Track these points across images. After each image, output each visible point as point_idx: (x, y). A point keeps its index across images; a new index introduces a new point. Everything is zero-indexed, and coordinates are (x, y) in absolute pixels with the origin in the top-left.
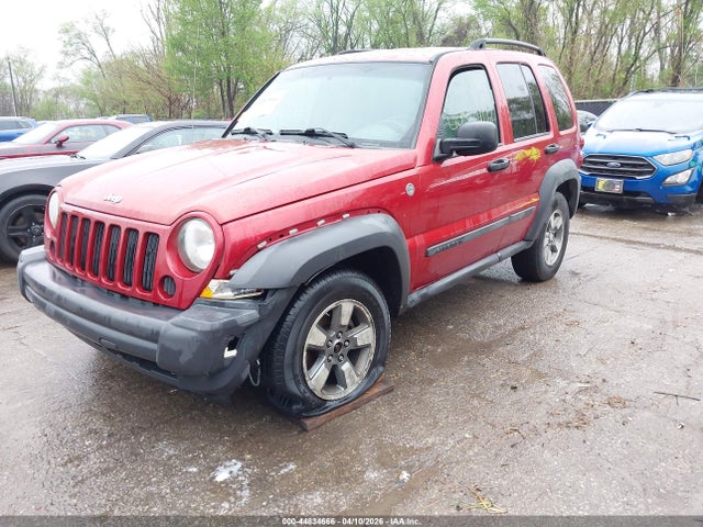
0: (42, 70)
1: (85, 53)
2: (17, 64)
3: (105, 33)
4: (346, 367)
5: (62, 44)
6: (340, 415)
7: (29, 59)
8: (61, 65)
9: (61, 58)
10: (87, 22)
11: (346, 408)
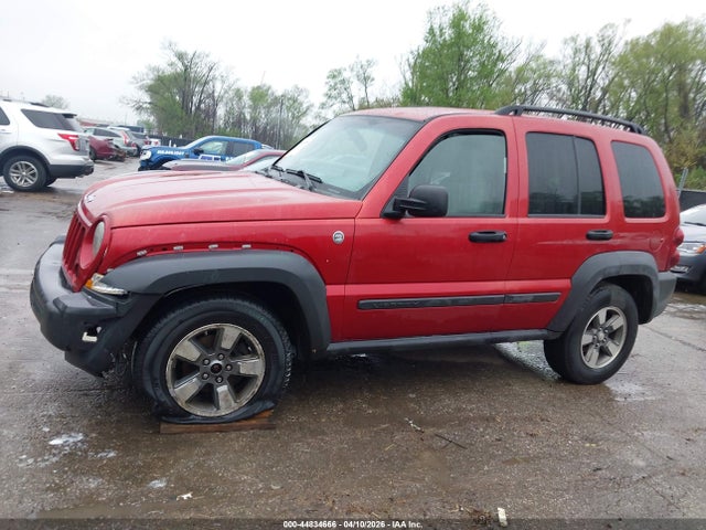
0: (308, 108)
1: (344, 96)
2: (291, 102)
3: (366, 80)
4: (222, 389)
5: (328, 87)
6: (201, 432)
7: (301, 99)
8: (323, 106)
9: (324, 99)
10: (352, 70)
11: (210, 427)
